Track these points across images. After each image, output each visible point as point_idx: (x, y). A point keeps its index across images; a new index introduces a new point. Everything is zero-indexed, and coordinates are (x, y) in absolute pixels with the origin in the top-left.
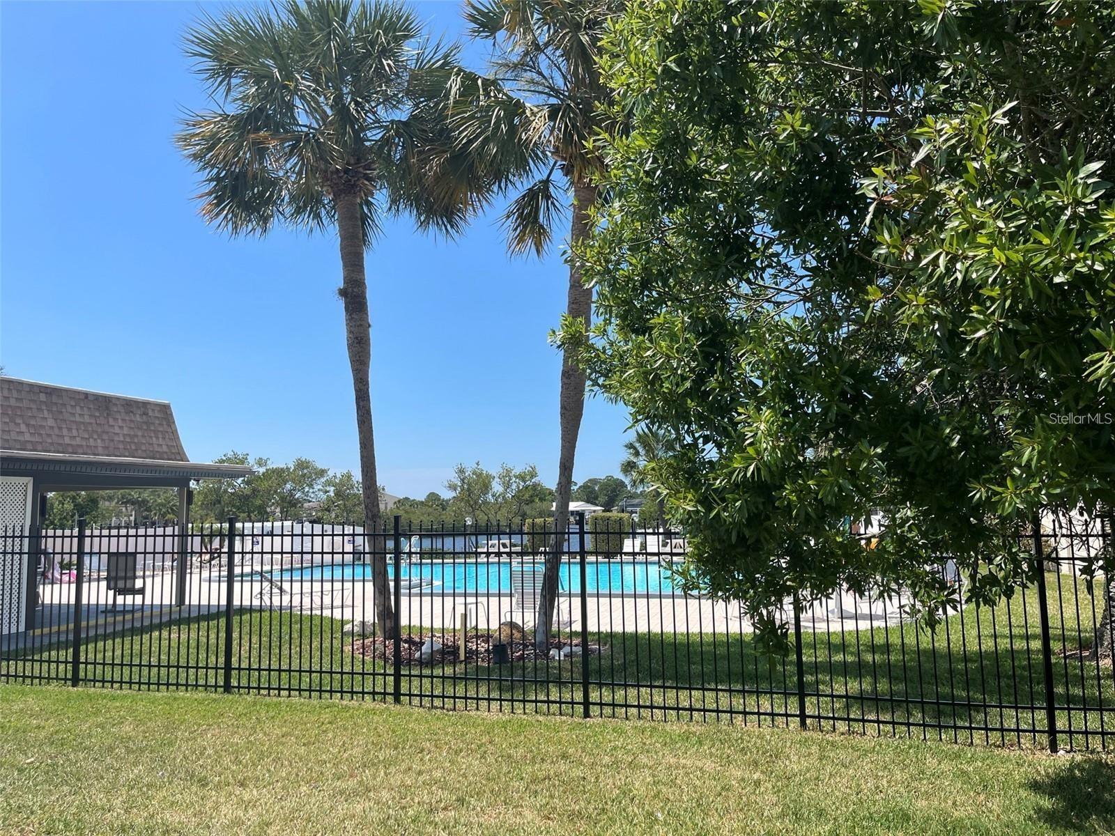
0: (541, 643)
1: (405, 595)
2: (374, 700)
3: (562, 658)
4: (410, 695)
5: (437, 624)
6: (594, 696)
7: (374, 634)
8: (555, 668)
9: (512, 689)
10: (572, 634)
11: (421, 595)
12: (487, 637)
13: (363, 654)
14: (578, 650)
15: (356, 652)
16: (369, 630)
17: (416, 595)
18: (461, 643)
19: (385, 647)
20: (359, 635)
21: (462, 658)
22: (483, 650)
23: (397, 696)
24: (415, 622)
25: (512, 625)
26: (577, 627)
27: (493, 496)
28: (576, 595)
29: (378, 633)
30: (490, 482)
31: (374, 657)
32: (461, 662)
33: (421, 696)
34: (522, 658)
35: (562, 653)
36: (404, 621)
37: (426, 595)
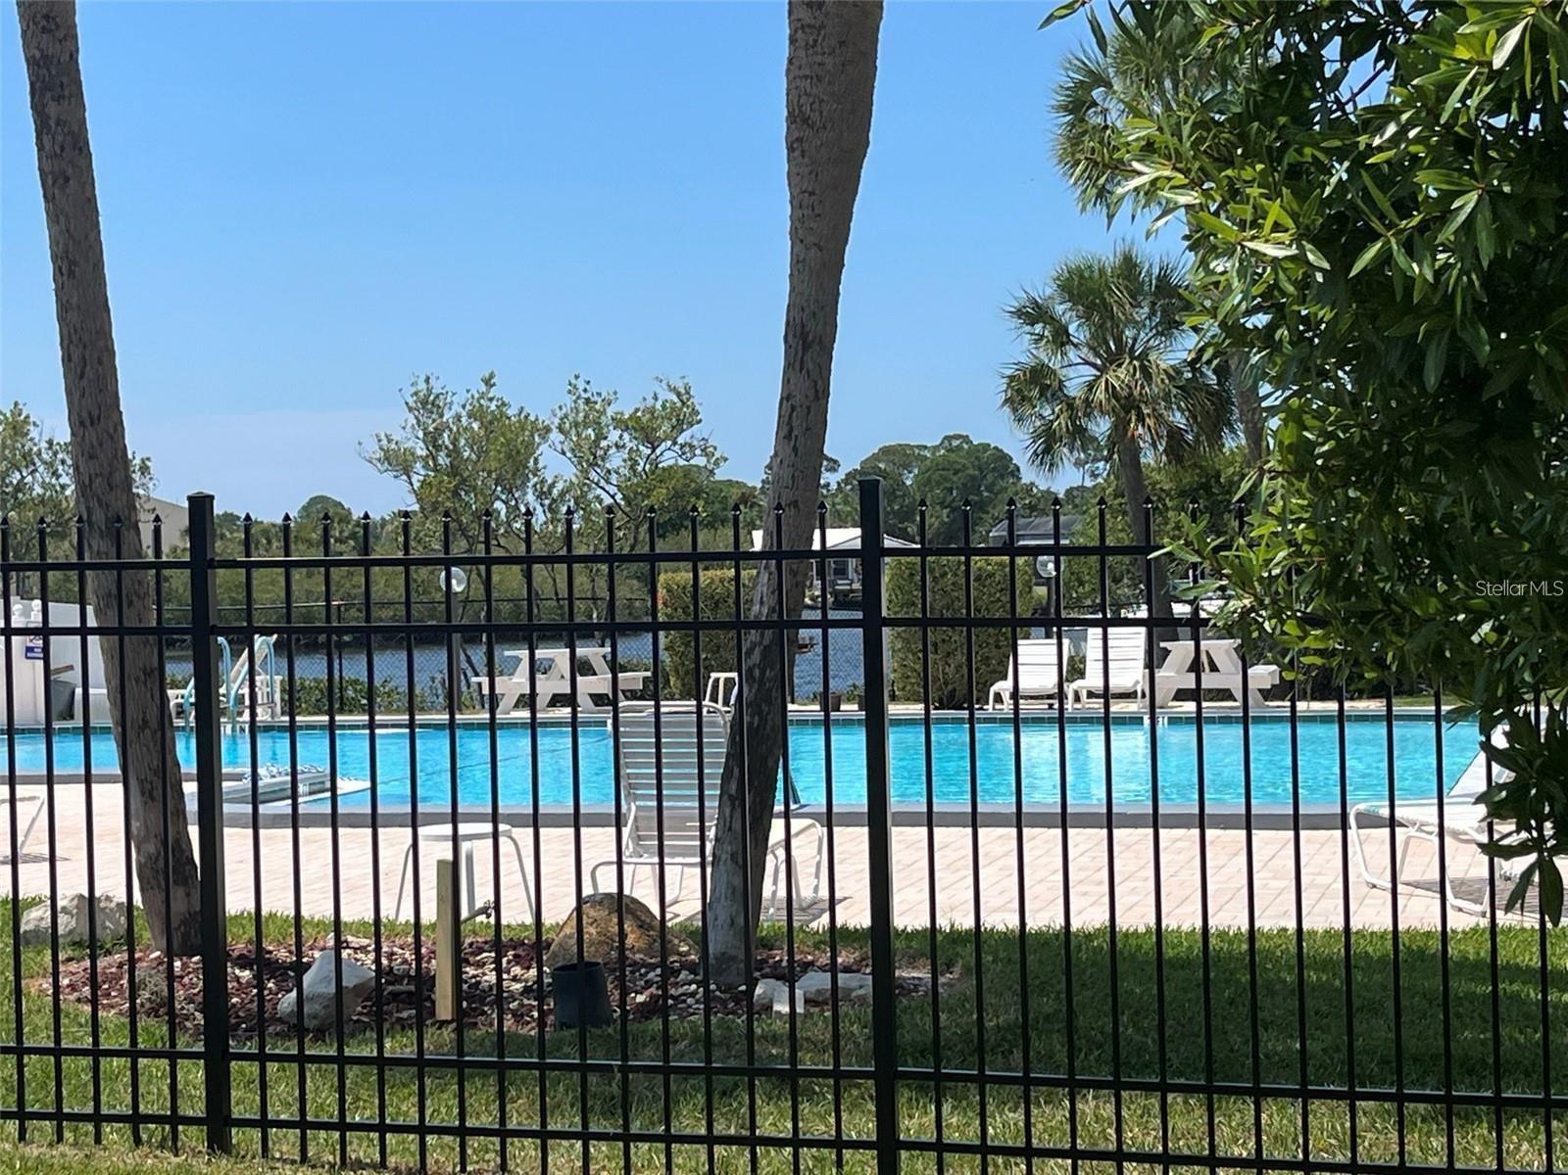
0: (725, 959)
1: (236, 821)
2: (138, 1141)
3: (800, 1010)
4: (264, 1123)
5: (357, 909)
6: (915, 1123)
7: (130, 940)
8: (775, 1039)
9: (624, 1106)
10: (836, 936)
11: (295, 821)
12: (535, 946)
13: (94, 1002)
14: (861, 984)
15: (68, 999)
16: (111, 927)
17: (276, 821)
18: (441, 967)
19: (171, 977)
20: (77, 944)
21: (444, 1009)
22: (517, 987)
23: (218, 1126)
24: (278, 902)
25: (621, 904)
26: (856, 914)
27: (541, 495)
28: (850, 820)
29: (145, 934)
30: (530, 447)
31: (133, 1013)
32: (443, 1024)
33: (303, 1125)
34: (657, 1008)
35: (799, 993)
36: (237, 900)
37: (315, 821)
